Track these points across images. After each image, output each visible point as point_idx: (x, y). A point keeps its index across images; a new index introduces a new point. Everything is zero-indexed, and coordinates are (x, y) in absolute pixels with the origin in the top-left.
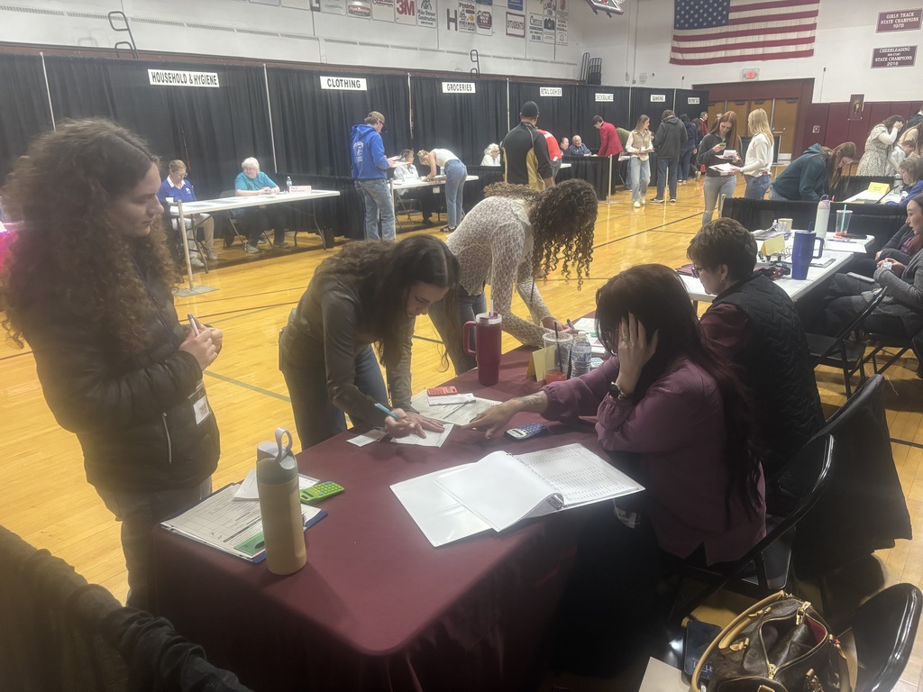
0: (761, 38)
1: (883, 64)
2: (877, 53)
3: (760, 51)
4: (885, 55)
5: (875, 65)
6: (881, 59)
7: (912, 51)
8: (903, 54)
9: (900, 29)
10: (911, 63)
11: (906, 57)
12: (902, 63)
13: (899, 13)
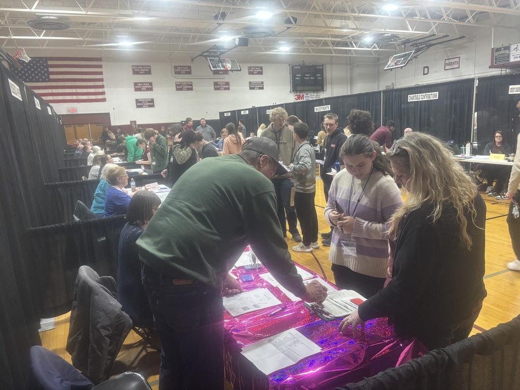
0: (74, 91)
1: (141, 106)
2: (137, 101)
3: (75, 97)
4: (141, 102)
5: (138, 107)
6: (140, 104)
7: (152, 101)
8: (149, 102)
9: (144, 90)
10: (153, 106)
11: (151, 103)
12: (150, 106)
13: (143, 83)
